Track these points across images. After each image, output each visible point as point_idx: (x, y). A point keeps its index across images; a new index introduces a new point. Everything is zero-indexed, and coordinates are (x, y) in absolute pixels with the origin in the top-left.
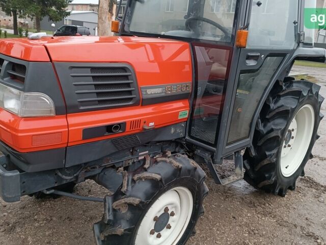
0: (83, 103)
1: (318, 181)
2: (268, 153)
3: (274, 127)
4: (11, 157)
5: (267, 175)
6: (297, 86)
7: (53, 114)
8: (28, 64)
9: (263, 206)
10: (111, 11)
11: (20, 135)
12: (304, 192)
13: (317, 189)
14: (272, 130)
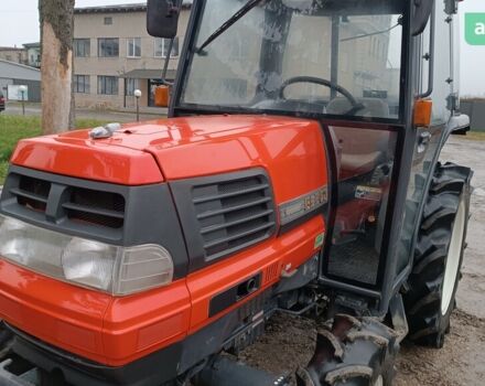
0: (211, 251)
1: (471, 312)
2: (429, 285)
3: (435, 243)
4: (66, 371)
5: (428, 320)
6: (450, 175)
7: (168, 282)
8: (128, 191)
9: (423, 369)
10: (63, 60)
11: (115, 333)
12: (463, 334)
13: (477, 326)
14: (433, 249)
